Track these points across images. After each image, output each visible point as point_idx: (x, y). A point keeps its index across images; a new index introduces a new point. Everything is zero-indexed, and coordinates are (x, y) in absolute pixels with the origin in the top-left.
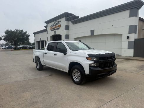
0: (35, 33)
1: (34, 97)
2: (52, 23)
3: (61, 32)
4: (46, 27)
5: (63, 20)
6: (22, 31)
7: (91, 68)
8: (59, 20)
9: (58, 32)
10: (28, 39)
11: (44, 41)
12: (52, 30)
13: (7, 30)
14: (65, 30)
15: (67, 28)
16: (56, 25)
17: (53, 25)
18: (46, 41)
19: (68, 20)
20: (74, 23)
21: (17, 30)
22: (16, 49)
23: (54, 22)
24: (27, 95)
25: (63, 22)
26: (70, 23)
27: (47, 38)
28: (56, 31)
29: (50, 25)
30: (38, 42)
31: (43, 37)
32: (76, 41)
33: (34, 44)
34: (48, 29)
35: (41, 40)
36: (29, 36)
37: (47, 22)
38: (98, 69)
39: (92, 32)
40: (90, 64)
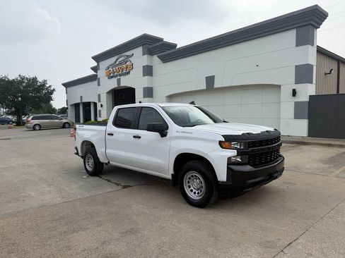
0: (67, 85)
1: (104, 243)
2: (112, 60)
3: (135, 80)
4: (95, 69)
5: (138, 52)
6: (35, 80)
8: (129, 53)
9: (126, 82)
10: (51, 99)
11: (89, 103)
12: (110, 78)
14: (144, 75)
15: (148, 71)
16: (121, 63)
17: (113, 65)
18: (95, 104)
19: (150, 52)
20: (165, 59)
21: (23, 78)
22: (20, 123)
23: (116, 57)
24: (84, 240)
25: (139, 58)
26: (156, 61)
27: (98, 93)
28: (123, 78)
29: (105, 64)
30: (76, 106)
31: (87, 94)
32: (170, 102)
33: (64, 111)
34: (102, 74)
35: (83, 101)
36: (52, 92)
37: (98, 58)
38: (248, 168)
39: (210, 80)
40: (229, 159)
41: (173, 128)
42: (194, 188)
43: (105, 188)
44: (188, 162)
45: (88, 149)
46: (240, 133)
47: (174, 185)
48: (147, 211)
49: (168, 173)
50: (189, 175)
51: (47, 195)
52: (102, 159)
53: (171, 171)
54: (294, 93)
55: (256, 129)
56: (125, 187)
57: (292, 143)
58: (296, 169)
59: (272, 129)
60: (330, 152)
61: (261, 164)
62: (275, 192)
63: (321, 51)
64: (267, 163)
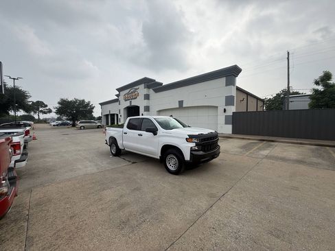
0: (101, 104)
1: (121, 196)
2: (127, 91)
3: (140, 102)
4: (118, 96)
5: (142, 86)
6: (83, 101)
7: (193, 152)
8: (135, 87)
9: (134, 103)
10: (92, 112)
11: (114, 115)
12: (126, 100)
13: (62, 100)
14: (145, 99)
15: (147, 97)
16: (132, 93)
17: (128, 94)
18: (117, 115)
19: (148, 87)
20: (156, 91)
21: (77, 100)
22: (74, 125)
23: (129, 90)
24: (110, 194)
25: (142, 90)
26: (151, 92)
27: (119, 109)
28: (133, 101)
29: (123, 93)
30: (107, 116)
31: (113, 109)
32: (159, 115)
33: (100, 118)
34: (121, 98)
35: (111, 113)
36: (93, 108)
37: (119, 90)
38: (201, 153)
39: (181, 103)
40: (191, 148)
41: (161, 130)
42: (172, 164)
43: (122, 163)
44: (168, 150)
45: (113, 141)
46: (197, 133)
47: (161, 162)
48: (145, 177)
49: (158, 155)
50: (169, 156)
51: (88, 168)
52: (121, 147)
53: (160, 155)
54: (225, 111)
55: (206, 131)
56: (134, 163)
57: (224, 137)
58: (226, 152)
59: (213, 131)
60: (244, 142)
61: (208, 150)
62: (216, 165)
63: (238, 89)
64: (211, 149)
